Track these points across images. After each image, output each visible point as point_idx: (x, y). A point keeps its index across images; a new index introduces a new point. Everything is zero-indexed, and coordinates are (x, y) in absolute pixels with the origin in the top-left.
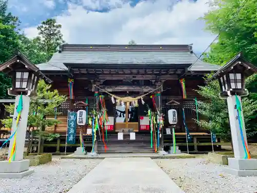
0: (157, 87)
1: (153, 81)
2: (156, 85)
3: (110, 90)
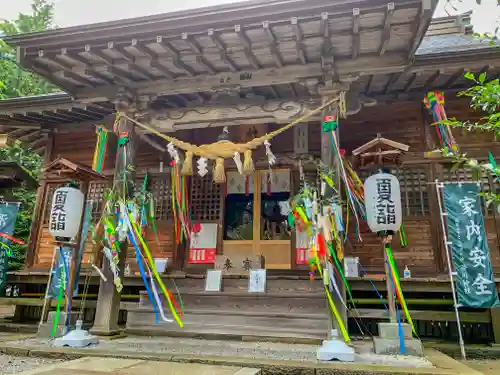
0: (324, 100)
1: (311, 83)
2: (320, 96)
3: (167, 125)
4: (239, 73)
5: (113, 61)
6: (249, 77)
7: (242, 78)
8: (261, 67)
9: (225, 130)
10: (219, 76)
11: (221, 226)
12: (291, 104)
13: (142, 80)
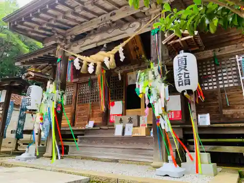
0: (152, 17)
2: (150, 15)
3: (77, 48)
4: (110, 13)
5: (49, 20)
6: (114, 14)
7: (111, 15)
8: (120, 7)
9: (105, 46)
10: (100, 17)
11: (124, 102)
12: (135, 23)
13: (68, 29)
